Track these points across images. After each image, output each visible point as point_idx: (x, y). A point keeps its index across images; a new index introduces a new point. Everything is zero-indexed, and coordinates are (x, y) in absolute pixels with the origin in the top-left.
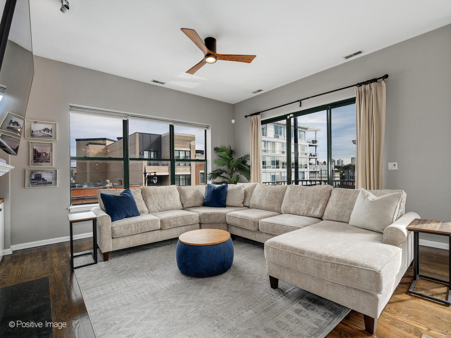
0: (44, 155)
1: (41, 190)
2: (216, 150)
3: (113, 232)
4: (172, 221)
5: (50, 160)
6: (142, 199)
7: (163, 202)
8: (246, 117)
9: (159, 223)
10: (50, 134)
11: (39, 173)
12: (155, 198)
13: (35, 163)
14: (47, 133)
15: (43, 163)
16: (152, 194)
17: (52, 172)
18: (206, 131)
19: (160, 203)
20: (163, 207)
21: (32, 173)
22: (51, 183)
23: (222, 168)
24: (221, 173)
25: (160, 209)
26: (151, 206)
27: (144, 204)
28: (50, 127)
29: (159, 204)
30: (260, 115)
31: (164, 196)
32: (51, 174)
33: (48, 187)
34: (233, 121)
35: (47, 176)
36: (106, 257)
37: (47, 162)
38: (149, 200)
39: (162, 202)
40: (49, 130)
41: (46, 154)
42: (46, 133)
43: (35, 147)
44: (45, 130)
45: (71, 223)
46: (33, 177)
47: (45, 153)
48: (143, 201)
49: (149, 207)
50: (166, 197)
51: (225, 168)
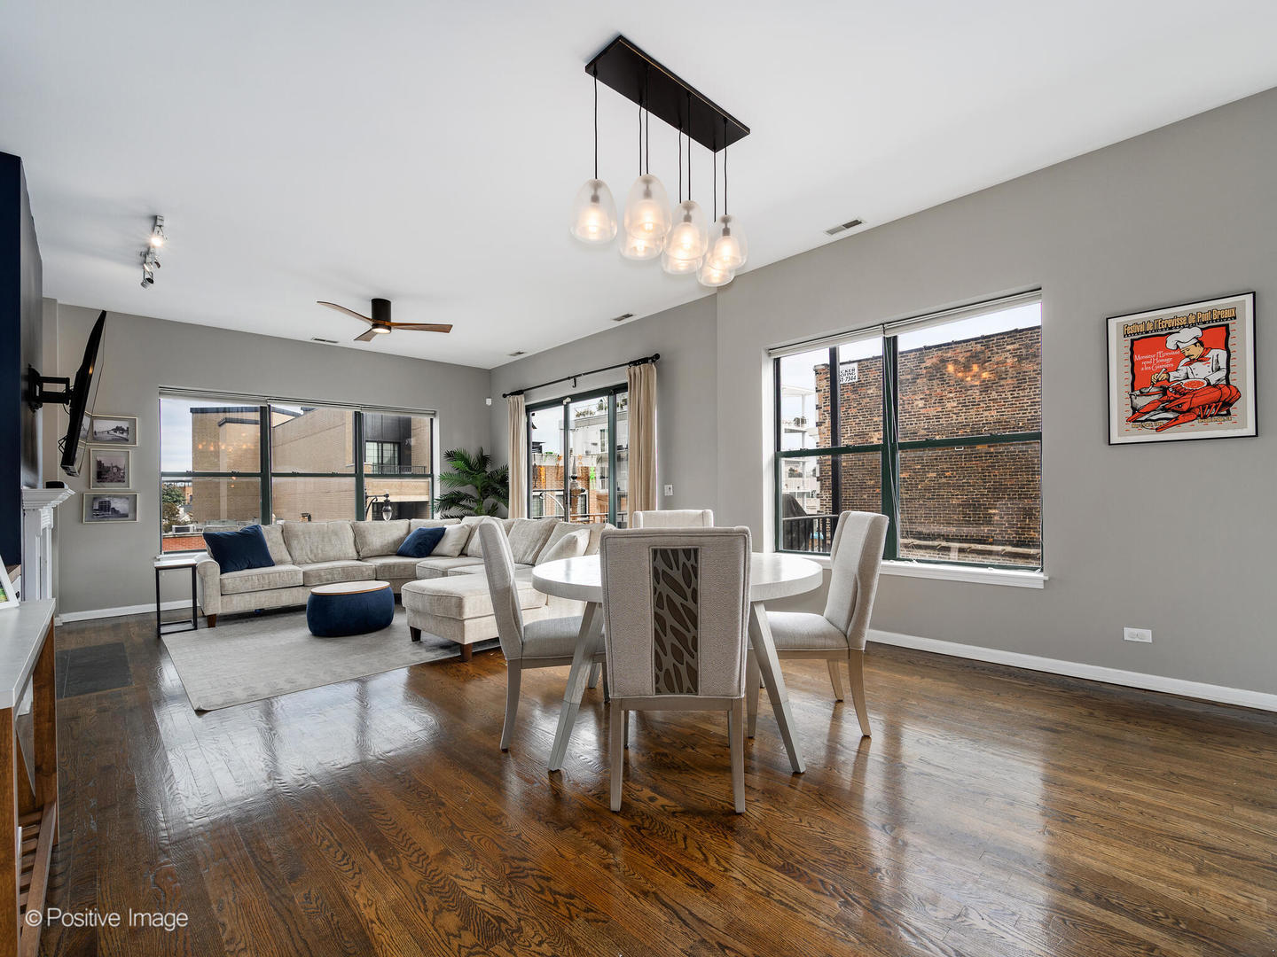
0: (115, 469)
1: (110, 527)
2: (450, 456)
3: (222, 586)
4: (323, 574)
5: (126, 479)
6: (282, 541)
7: (320, 546)
8: (505, 396)
9: (301, 576)
10: (125, 435)
11: (107, 499)
12: (306, 541)
13: (99, 484)
14: (121, 435)
15: (113, 484)
16: (300, 533)
17: (128, 499)
18: (432, 420)
19: (313, 548)
20: (320, 555)
21: (95, 498)
22: (126, 516)
23: (463, 490)
24: (462, 499)
25: (313, 559)
26: (296, 554)
27: (285, 550)
28: (124, 425)
29: (311, 551)
30: (522, 396)
31: (323, 537)
32: (127, 502)
33: (121, 521)
34: (489, 402)
35: (118, 505)
36: (212, 621)
37: (119, 481)
38: (294, 543)
39: (317, 548)
40: (123, 430)
41: (119, 469)
42: (118, 434)
43: (98, 459)
44: (117, 429)
45: (158, 569)
46: (96, 506)
47: (116, 467)
48: (284, 545)
49: (293, 554)
50: (326, 539)
51: (468, 489)
